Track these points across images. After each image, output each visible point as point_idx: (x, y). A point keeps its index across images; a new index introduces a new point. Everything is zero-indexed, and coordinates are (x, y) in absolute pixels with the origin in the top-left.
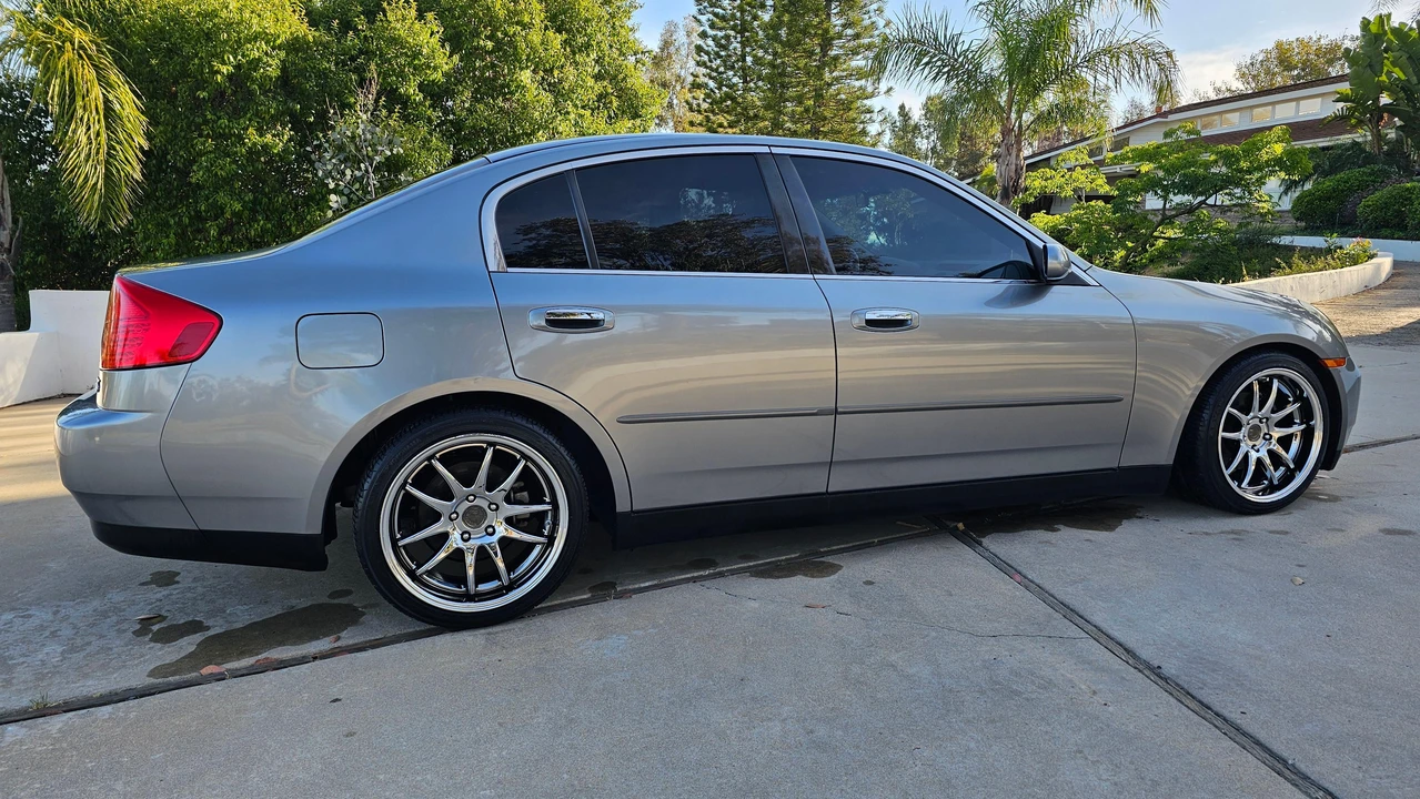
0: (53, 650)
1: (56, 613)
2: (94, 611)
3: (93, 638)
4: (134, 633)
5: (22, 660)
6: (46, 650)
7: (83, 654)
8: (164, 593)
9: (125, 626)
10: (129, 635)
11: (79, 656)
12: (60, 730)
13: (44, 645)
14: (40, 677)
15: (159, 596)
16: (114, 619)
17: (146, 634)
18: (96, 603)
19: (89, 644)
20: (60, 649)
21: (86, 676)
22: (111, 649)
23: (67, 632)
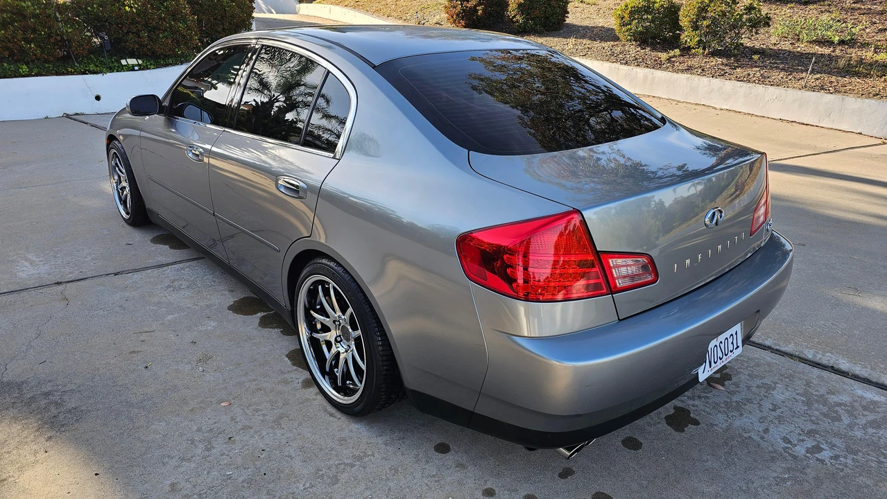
0: (780, 395)
1: (766, 431)
2: (741, 415)
3: (754, 389)
4: (730, 379)
5: (798, 397)
6: (782, 397)
7: (765, 381)
8: (691, 402)
9: (732, 388)
10: (734, 379)
11: (767, 381)
12: (790, 343)
13: (783, 402)
14: (791, 377)
15: (696, 402)
16: (734, 399)
17: (726, 374)
18: (737, 423)
19: (758, 387)
20: (774, 392)
21: (769, 364)
22: (749, 375)
23: (767, 405)
